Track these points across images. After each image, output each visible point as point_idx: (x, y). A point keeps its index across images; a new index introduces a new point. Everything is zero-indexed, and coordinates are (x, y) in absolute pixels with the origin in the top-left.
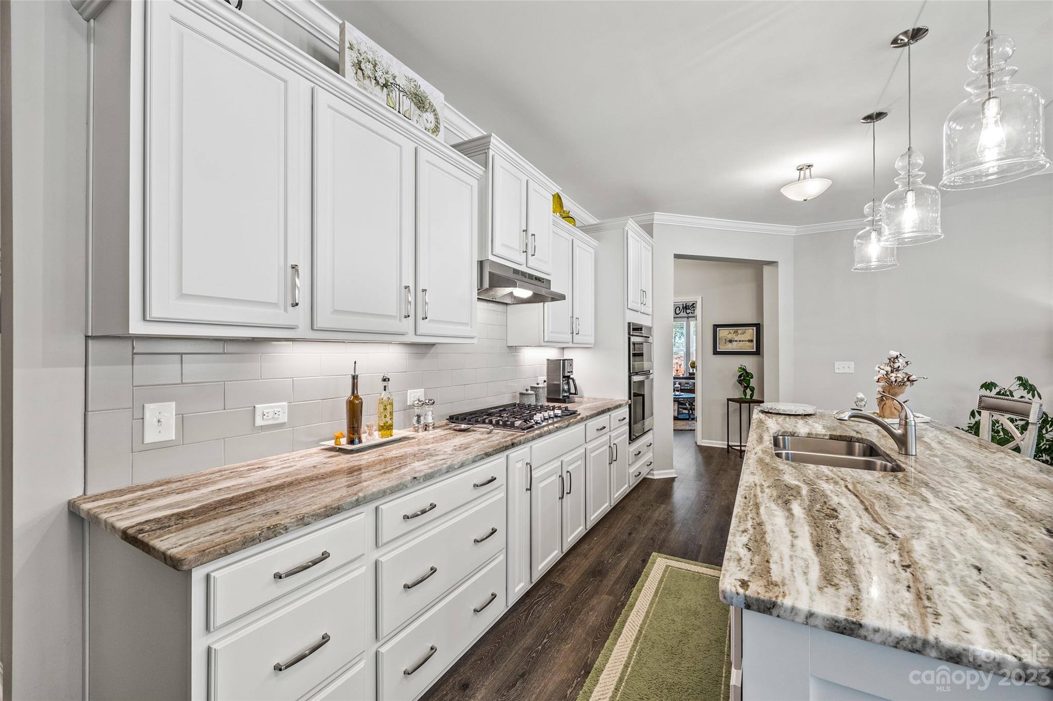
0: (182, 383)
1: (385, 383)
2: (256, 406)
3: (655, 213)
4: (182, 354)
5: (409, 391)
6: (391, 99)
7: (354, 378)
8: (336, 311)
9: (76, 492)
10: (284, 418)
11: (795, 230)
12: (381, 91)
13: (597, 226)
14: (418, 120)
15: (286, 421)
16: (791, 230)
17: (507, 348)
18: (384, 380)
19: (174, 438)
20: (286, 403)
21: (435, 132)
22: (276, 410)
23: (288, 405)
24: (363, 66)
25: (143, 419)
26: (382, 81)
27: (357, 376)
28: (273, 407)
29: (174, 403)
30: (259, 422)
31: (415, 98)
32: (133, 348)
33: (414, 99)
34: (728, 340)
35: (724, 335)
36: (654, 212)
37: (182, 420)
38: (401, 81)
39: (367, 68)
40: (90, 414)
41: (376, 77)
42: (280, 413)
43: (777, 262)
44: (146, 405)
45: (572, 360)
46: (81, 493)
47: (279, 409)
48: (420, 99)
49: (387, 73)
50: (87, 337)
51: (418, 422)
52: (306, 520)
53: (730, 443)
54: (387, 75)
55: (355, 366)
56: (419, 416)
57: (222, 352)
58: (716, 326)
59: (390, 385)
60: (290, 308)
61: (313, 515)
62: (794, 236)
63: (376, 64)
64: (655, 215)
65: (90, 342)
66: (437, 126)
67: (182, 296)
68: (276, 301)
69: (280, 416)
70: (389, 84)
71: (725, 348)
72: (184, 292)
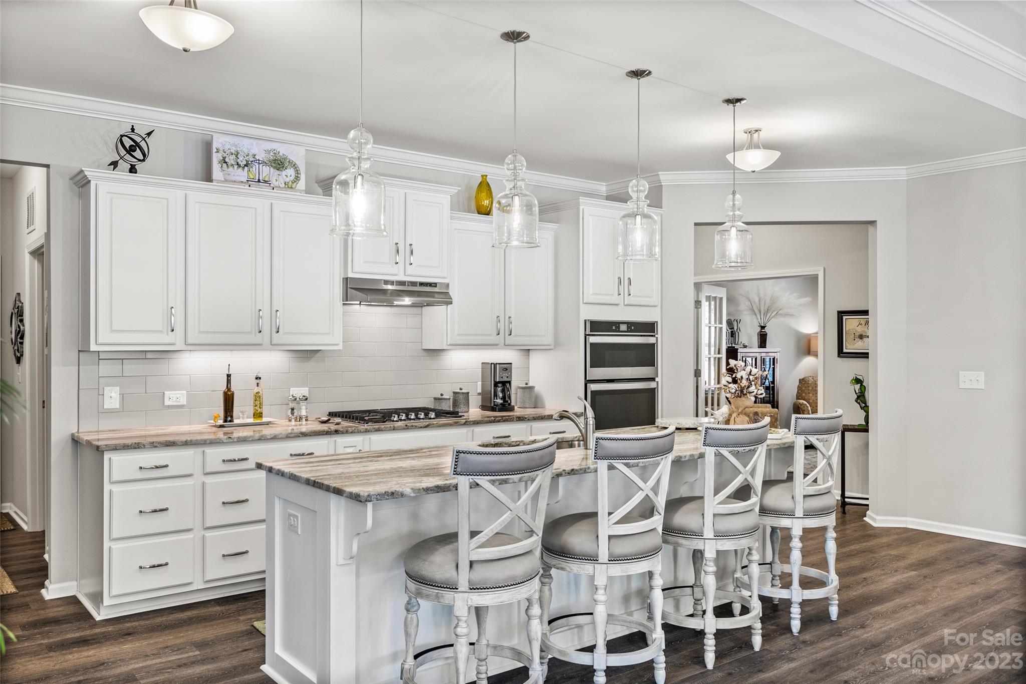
0: (123, 376)
1: (258, 381)
2: (165, 392)
3: (660, 173)
4: (122, 359)
5: (291, 389)
6: (251, 173)
7: (229, 376)
8: (200, 332)
9: (75, 431)
10: (183, 401)
11: (904, 172)
12: (242, 171)
13: (554, 205)
14: (277, 179)
15: (185, 403)
16: (899, 172)
17: (422, 351)
18: (257, 378)
19: (118, 407)
20: (185, 392)
21: (295, 182)
22: (178, 396)
23: (187, 394)
24: (227, 160)
25: (103, 395)
26: (242, 164)
27: (230, 375)
28: (177, 394)
29: (118, 387)
30: (167, 403)
31: (274, 163)
32: (99, 356)
33: (274, 165)
34: (857, 334)
35: (851, 327)
36: (658, 172)
37: (122, 396)
38: (261, 156)
39: (231, 160)
40: (80, 390)
41: (238, 163)
42: (181, 398)
43: (875, 221)
44: (105, 388)
45: (511, 364)
46: (77, 431)
47: (180, 396)
48: (279, 162)
49: (247, 156)
50: (79, 351)
51: (292, 414)
52: (155, 444)
53: (847, 494)
54: (248, 157)
55: (229, 368)
56: (293, 409)
57: (145, 357)
58: (841, 314)
59: (261, 382)
60: (170, 333)
61: (159, 443)
62: (907, 180)
63: (238, 153)
64: (660, 176)
65: (80, 353)
66: (298, 177)
67: (112, 331)
68: (161, 329)
69: (181, 400)
70: (250, 162)
71: (854, 347)
72: (113, 329)
